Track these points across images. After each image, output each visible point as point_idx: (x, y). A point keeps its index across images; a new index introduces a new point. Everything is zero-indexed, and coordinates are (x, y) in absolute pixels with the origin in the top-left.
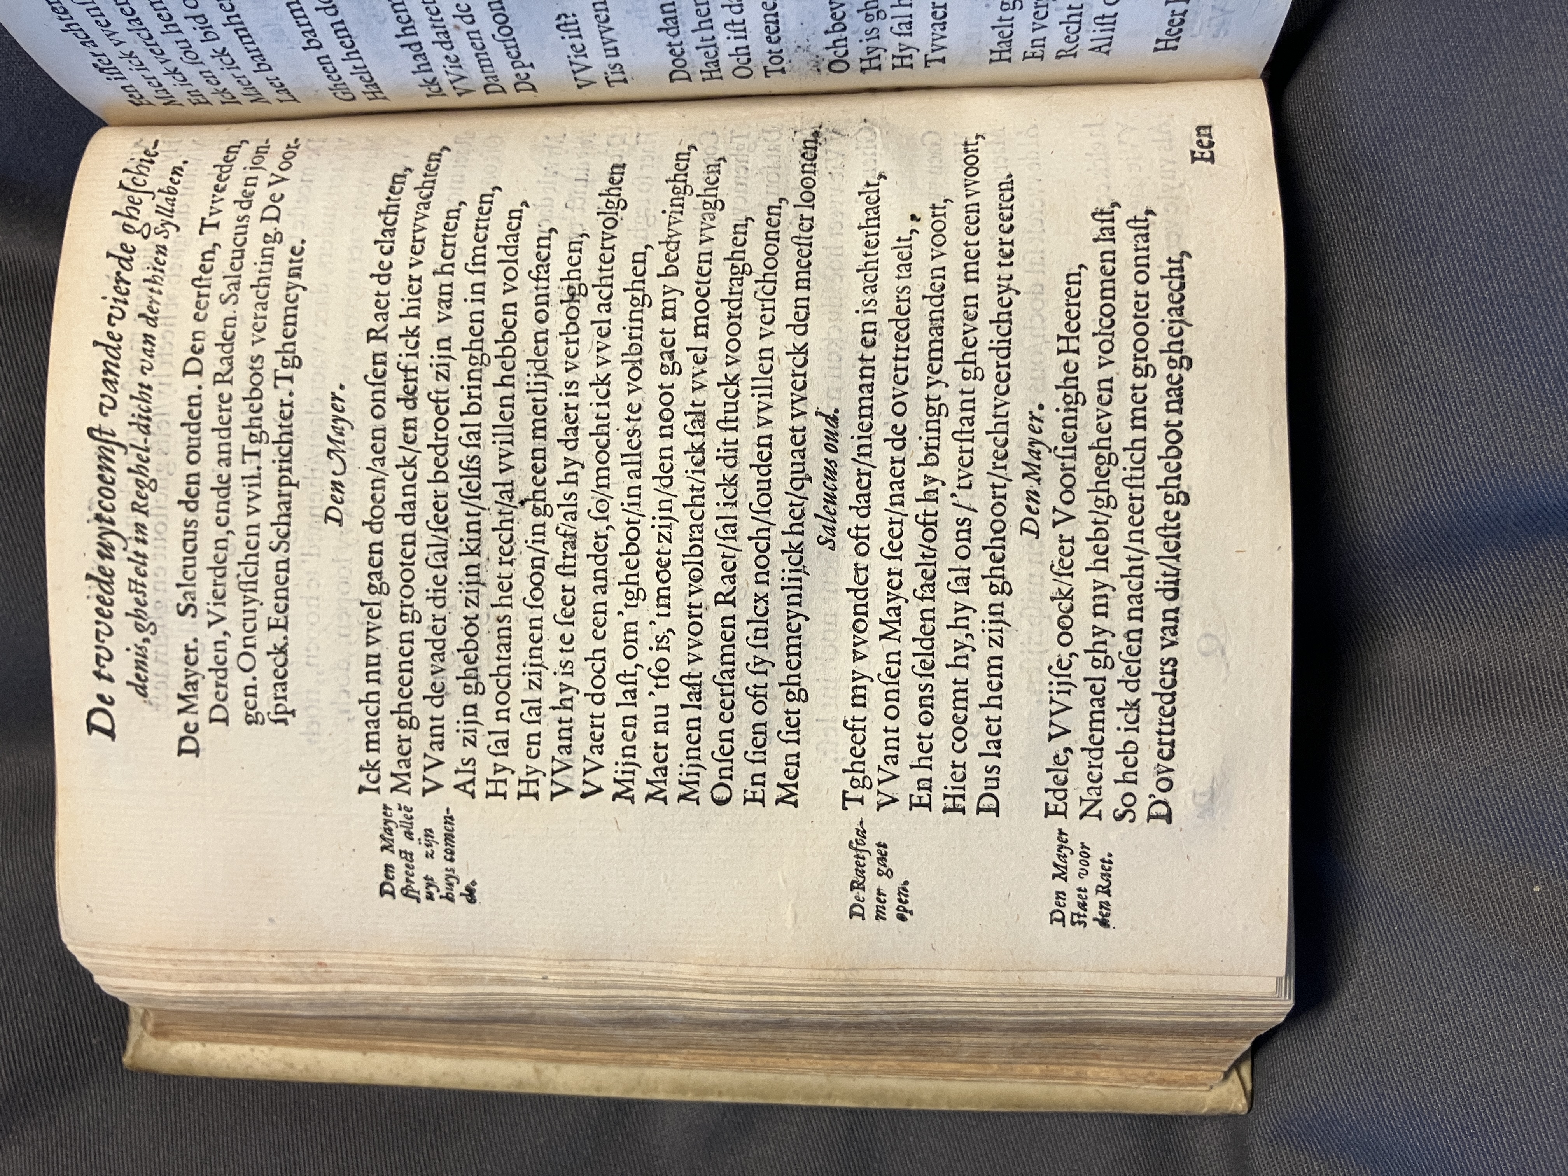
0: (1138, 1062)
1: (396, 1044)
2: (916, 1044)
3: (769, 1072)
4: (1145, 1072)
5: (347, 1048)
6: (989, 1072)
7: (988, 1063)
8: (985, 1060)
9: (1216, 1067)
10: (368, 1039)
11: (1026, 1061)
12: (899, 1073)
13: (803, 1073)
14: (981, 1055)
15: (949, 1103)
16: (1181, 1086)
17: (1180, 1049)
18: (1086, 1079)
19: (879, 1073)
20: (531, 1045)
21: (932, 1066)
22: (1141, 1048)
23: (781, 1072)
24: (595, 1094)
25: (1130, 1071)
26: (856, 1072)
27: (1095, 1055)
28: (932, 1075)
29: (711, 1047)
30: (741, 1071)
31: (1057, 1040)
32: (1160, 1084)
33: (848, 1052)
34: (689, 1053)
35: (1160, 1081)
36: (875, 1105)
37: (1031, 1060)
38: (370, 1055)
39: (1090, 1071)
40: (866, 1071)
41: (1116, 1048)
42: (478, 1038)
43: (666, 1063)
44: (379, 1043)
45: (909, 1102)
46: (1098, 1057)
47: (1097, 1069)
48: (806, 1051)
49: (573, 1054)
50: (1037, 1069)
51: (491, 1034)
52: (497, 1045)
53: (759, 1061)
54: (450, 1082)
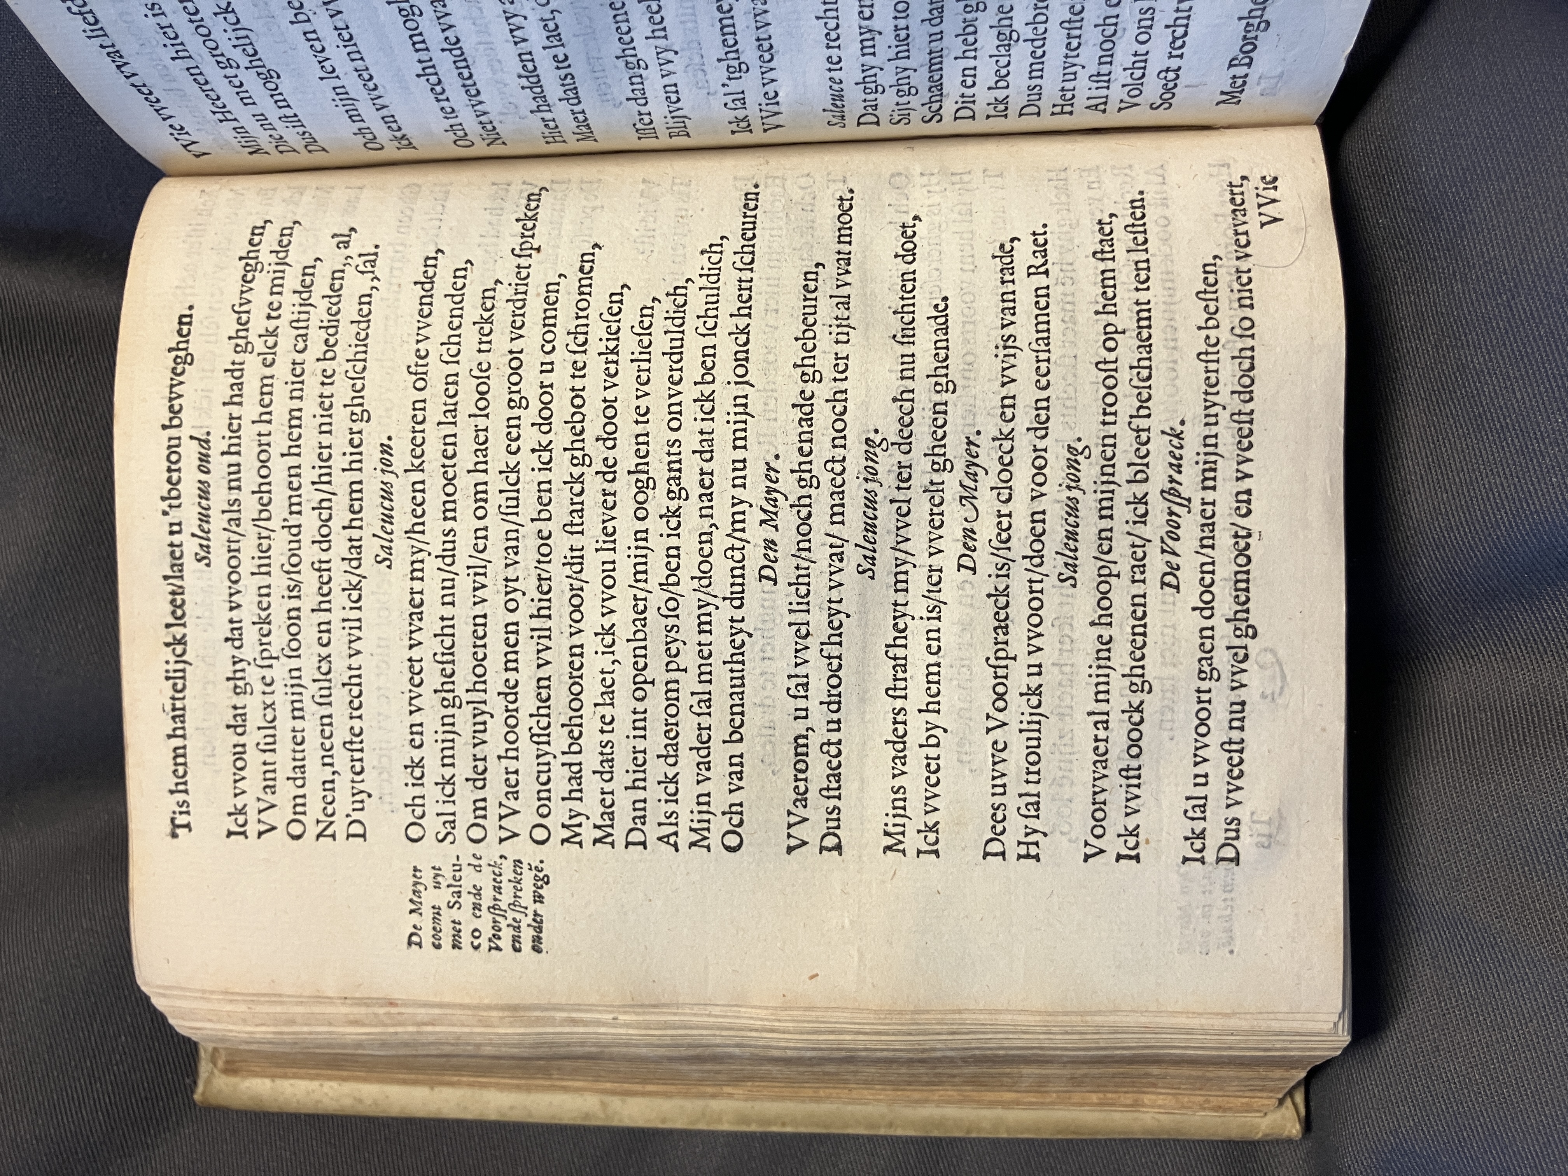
0: (1195, 1090)
1: (464, 1079)
2: (976, 1076)
3: (832, 1103)
4: (1201, 1099)
5: (415, 1083)
6: (1048, 1100)
7: (1046, 1092)
8: (1043, 1089)
9: (1271, 1095)
10: (436, 1074)
11: (1084, 1089)
12: (960, 1102)
13: (865, 1104)
14: (1040, 1086)
15: (1008, 1131)
16: (1238, 1112)
17: (1237, 1078)
18: (1143, 1106)
19: (939, 1103)
20: (597, 1078)
21: (991, 1096)
22: (1198, 1078)
23: (844, 1103)
24: (661, 1126)
25: (1186, 1099)
26: (917, 1102)
27: (1153, 1084)
28: (992, 1104)
29: (775, 1079)
30: (803, 1102)
31: (1115, 1070)
32: (1216, 1111)
33: (910, 1083)
34: (752, 1086)
35: (1218, 1108)
36: (936, 1133)
37: (1088, 1088)
38: (437, 1090)
39: (1147, 1099)
40: (926, 1101)
41: (1174, 1077)
42: (546, 1073)
43: (730, 1096)
44: (447, 1078)
45: (969, 1131)
46: (1154, 1085)
47: (1153, 1097)
48: (868, 1083)
49: (638, 1088)
50: (1094, 1098)
51: (559, 1069)
52: (562, 1079)
53: (822, 1093)
54: (517, 1116)
